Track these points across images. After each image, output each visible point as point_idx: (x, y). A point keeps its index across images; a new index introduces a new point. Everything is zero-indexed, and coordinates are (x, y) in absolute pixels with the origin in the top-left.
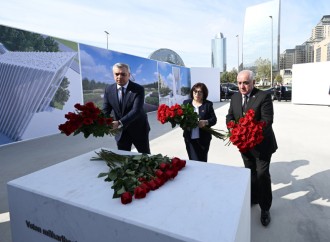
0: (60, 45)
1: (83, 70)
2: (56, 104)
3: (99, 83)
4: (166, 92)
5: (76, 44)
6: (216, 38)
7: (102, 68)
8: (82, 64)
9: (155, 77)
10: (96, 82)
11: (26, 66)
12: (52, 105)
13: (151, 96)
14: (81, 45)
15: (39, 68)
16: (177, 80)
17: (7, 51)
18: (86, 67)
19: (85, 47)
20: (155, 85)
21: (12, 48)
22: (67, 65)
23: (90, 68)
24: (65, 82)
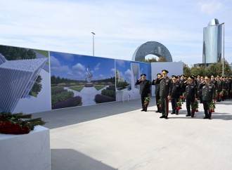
0: (37, 54)
1: (51, 70)
2: (33, 93)
3: (63, 79)
4: (124, 85)
5: (47, 52)
6: (210, 25)
7: (65, 68)
8: (51, 66)
9: (112, 73)
10: (61, 78)
11: (16, 69)
12: (30, 94)
13: (107, 88)
14: (51, 52)
15: (24, 70)
16: (136, 75)
17: (7, 61)
18: (53, 68)
19: (54, 54)
20: (112, 80)
21: (9, 59)
22: (41, 67)
23: (56, 68)
24: (39, 79)
